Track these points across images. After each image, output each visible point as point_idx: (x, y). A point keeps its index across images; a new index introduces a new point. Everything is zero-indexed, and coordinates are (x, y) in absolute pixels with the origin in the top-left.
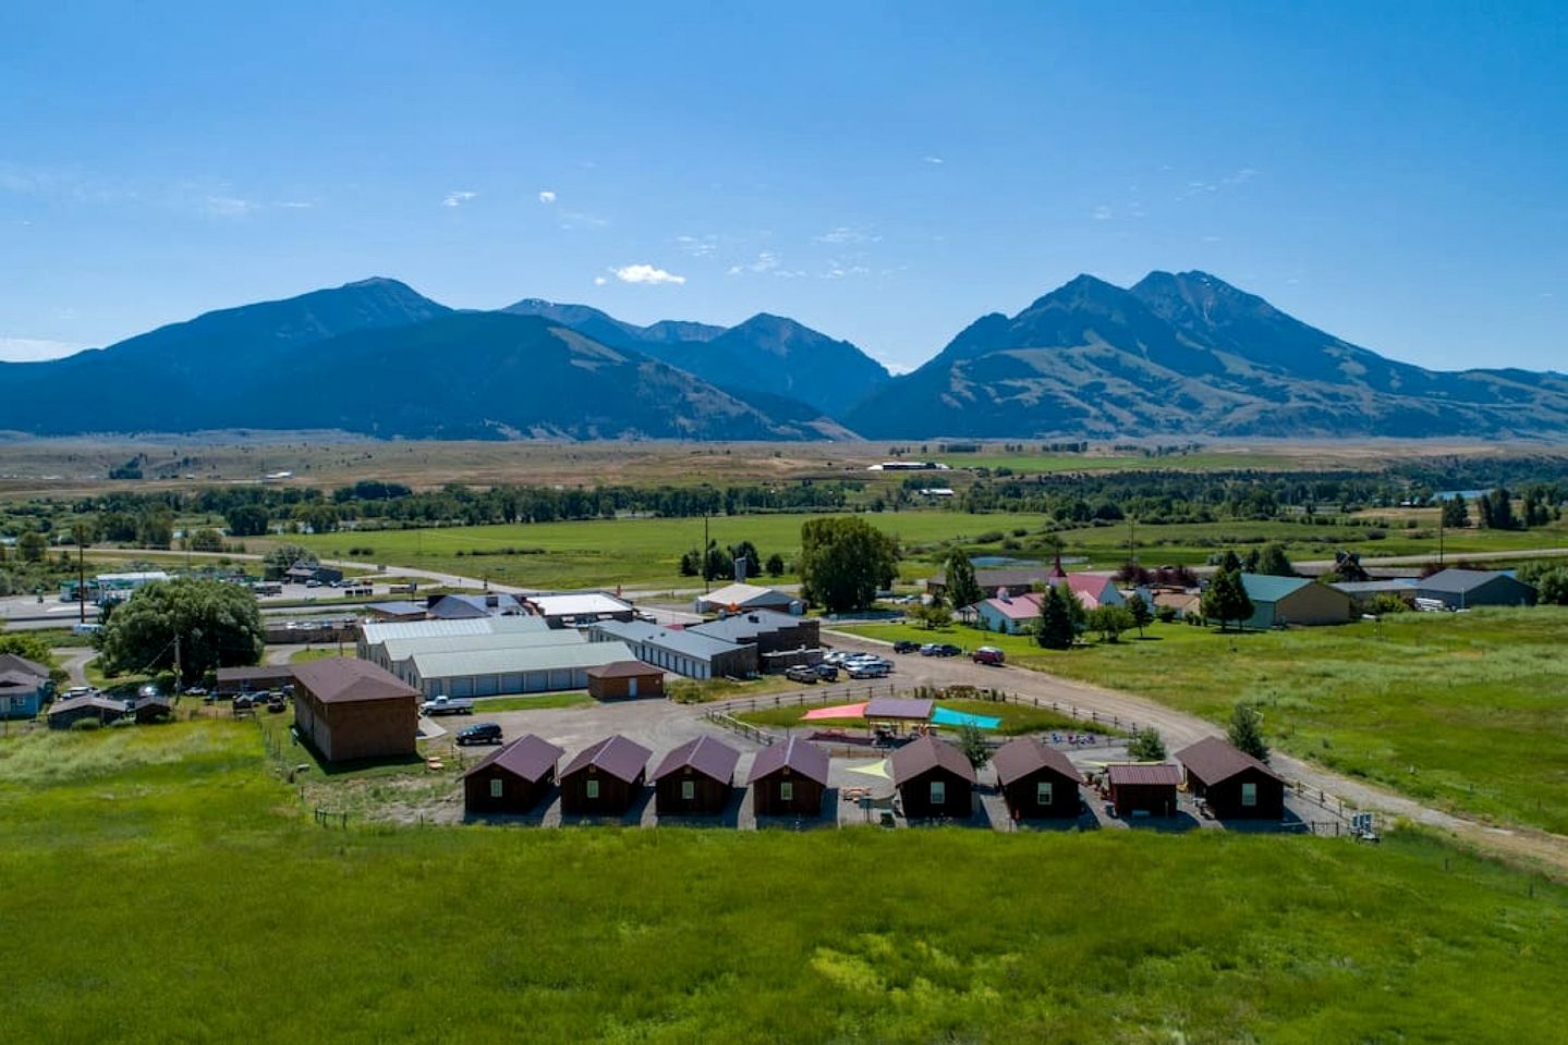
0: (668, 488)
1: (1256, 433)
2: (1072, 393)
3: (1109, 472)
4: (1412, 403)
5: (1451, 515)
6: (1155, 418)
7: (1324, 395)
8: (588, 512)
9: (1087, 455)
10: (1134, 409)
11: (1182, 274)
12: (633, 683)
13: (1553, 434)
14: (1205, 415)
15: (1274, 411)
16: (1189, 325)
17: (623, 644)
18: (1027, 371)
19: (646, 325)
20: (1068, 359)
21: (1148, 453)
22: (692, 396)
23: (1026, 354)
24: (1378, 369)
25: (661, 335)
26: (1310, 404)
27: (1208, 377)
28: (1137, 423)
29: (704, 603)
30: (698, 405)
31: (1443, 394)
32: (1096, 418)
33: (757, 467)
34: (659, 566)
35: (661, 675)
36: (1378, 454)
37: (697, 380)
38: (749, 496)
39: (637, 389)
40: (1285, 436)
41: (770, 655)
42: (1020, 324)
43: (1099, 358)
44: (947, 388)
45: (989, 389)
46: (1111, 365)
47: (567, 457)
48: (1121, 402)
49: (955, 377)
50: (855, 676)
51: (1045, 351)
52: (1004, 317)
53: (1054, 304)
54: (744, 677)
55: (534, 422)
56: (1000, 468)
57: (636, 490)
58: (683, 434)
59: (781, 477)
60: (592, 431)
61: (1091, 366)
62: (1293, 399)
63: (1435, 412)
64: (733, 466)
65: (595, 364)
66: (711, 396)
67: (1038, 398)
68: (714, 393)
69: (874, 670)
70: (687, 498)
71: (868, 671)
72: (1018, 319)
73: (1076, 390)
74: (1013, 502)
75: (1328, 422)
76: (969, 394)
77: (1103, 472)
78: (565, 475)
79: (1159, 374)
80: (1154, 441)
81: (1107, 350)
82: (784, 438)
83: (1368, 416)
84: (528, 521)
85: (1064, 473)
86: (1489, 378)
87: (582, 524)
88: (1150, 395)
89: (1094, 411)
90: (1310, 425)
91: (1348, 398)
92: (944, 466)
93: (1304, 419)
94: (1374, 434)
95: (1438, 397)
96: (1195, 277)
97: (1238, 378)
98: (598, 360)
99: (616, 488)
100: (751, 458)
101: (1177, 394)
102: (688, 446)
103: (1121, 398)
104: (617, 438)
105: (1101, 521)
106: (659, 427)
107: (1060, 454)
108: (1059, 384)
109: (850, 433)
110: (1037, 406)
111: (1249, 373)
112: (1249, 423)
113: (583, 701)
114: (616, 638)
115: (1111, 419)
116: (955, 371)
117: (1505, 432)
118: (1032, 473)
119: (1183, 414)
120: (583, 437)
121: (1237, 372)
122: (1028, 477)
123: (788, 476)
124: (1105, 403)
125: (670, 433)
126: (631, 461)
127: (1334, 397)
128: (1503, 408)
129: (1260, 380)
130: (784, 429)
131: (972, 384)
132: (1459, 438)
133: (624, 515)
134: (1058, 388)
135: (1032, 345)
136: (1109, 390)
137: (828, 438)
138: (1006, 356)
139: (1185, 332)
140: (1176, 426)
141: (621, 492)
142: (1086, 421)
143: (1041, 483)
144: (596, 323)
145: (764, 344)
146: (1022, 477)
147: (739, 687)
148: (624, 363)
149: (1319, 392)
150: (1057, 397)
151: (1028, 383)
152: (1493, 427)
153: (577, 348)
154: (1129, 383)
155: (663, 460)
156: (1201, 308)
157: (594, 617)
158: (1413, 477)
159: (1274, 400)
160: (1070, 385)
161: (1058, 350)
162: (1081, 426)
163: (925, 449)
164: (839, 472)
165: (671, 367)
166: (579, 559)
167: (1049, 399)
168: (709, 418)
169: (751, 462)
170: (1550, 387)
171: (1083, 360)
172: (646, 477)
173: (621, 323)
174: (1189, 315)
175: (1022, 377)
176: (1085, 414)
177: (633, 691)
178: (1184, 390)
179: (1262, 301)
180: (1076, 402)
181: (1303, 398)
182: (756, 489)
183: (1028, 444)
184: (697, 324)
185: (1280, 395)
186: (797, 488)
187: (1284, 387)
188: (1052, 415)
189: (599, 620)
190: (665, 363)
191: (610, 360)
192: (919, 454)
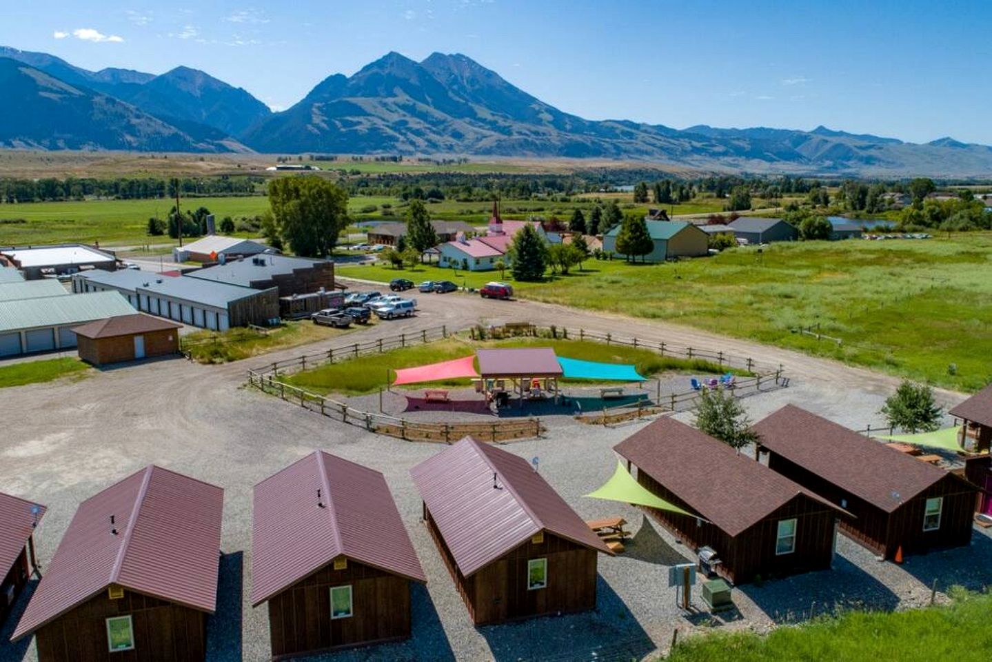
0: (123, 180)
1: (495, 153)
2: (388, 126)
3: (421, 173)
4: (577, 138)
5: (639, 195)
6: (438, 143)
7: (532, 132)
8: (62, 195)
9: (402, 163)
10: (426, 137)
11: (451, 56)
12: (139, 343)
13: (647, 158)
14: (466, 142)
15: (505, 140)
16: (455, 87)
17: (116, 293)
18: (360, 111)
19: (96, 70)
20: (385, 105)
21: (438, 163)
22: (134, 121)
23: (359, 101)
24: (559, 118)
25: (107, 79)
26: (525, 137)
27: (467, 119)
28: (427, 146)
29: (182, 253)
30: (140, 128)
31: (593, 133)
32: (403, 142)
33: (188, 167)
34: (127, 230)
35: (174, 330)
36: (565, 165)
37: (137, 109)
38: (185, 185)
39: (92, 114)
40: (511, 156)
41: (289, 298)
42: (354, 82)
43: (403, 105)
44: (310, 121)
45: (337, 122)
46: (411, 110)
47: (42, 159)
48: (418, 133)
49: (316, 114)
50: (389, 317)
51: (370, 99)
52: (344, 76)
53: (375, 70)
54: (266, 325)
55: (14, 136)
56: (352, 170)
57: (99, 181)
58: (130, 147)
59: (205, 174)
60: (61, 143)
61: (399, 110)
62: (515, 134)
63: (589, 144)
64: (171, 166)
65: (60, 96)
66: (148, 120)
67: (368, 129)
68: (151, 119)
69: (403, 310)
70: (139, 186)
71: (398, 311)
72: (353, 78)
73: (390, 124)
74: (367, 190)
75: (533, 147)
76: (324, 125)
77: (417, 173)
78: (41, 172)
79: (440, 117)
80: (439, 157)
81: (408, 101)
82: (202, 151)
83: (554, 145)
84: (12, 202)
85: (395, 173)
86: (616, 125)
87: (59, 204)
88: (434, 129)
89: (402, 138)
90: (524, 149)
91: (544, 134)
92: (317, 168)
93: (521, 145)
94: (558, 155)
95: (590, 135)
96: (459, 57)
97: (484, 120)
98: (61, 93)
99: (83, 180)
100: (183, 161)
101: (450, 128)
102: (135, 154)
103: (418, 130)
104: (80, 149)
105: (434, 199)
106: (110, 141)
107: (386, 163)
108: (380, 120)
109: (248, 149)
110: (368, 134)
111: (490, 118)
112: (491, 147)
113: (72, 369)
114: (104, 287)
115: (412, 143)
116: (314, 109)
117: (624, 156)
118: (374, 173)
119: (453, 141)
120: (54, 147)
121: (484, 117)
122: (372, 176)
123: (210, 173)
124: (409, 133)
125: (121, 146)
126: (91, 163)
127: (537, 133)
128: (622, 142)
129: (496, 122)
130: (202, 145)
131: (326, 119)
132: (601, 158)
133: (90, 199)
134: (380, 123)
135: (363, 95)
136: (410, 125)
137: (233, 151)
138: (347, 102)
139: (453, 91)
140: (450, 148)
141: (87, 182)
142: (397, 144)
143: (380, 179)
144: (56, 67)
145: (184, 87)
146: (368, 175)
147: (267, 336)
148: (80, 96)
149: (529, 130)
150: (379, 129)
151: (361, 119)
152: (619, 152)
153: (44, 84)
154: (422, 121)
155: (117, 162)
156: (462, 77)
157: (77, 267)
158: (587, 179)
159: (505, 134)
160: (388, 121)
161: (379, 99)
162: (394, 147)
163: (300, 159)
164: (246, 171)
165: (118, 100)
166: (57, 226)
167: (374, 130)
168: (148, 136)
169: (184, 164)
170: (645, 131)
171: (393, 106)
172: (105, 173)
173: (76, 68)
174: (455, 81)
175: (358, 115)
176: (397, 140)
177: (139, 350)
178: (454, 126)
179: (496, 74)
180: (391, 132)
181: (520, 133)
182: (190, 181)
183: (365, 157)
184: (134, 71)
185: (507, 131)
186: (219, 180)
187: (510, 126)
188: (376, 140)
189: (80, 270)
190: (113, 97)
191: (70, 94)
192: (297, 161)
